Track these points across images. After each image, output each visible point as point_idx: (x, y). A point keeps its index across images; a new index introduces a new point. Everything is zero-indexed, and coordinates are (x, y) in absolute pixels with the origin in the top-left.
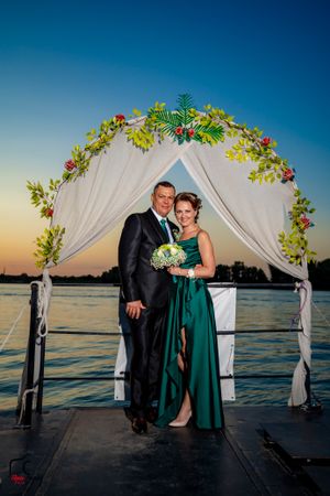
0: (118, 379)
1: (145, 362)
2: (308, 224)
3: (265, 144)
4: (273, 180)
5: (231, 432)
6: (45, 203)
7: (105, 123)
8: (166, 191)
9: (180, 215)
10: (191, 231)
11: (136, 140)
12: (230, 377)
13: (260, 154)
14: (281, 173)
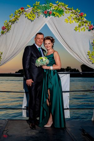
0: (24, 109)
1: (34, 102)
3: (81, 15)
4: (84, 30)
5: (69, 130)
7: (17, 11)
8: (40, 36)
9: (46, 45)
10: (51, 51)
11: (29, 17)
12: (68, 109)
13: (79, 20)
14: (88, 27)
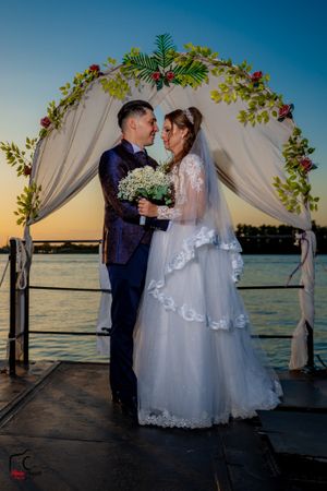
2: (309, 166)
3: (256, 79)
6: (21, 161)
14: (277, 110)
